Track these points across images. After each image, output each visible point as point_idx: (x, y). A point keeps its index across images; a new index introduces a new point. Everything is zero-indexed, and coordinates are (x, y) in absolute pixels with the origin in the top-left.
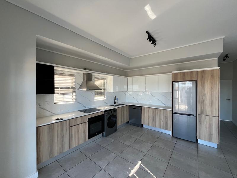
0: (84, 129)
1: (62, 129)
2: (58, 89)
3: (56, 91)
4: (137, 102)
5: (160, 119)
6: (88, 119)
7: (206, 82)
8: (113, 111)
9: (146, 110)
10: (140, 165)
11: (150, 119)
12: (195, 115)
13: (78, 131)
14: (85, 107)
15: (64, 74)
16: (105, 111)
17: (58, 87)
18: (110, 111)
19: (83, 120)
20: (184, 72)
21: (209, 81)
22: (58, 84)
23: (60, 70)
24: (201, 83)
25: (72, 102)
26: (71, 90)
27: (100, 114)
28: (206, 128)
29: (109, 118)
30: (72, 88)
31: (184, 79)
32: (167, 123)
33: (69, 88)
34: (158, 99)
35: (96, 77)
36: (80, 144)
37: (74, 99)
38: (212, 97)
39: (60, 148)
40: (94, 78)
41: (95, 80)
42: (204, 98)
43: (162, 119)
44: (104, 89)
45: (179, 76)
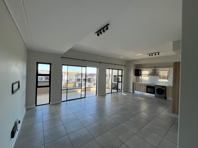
0: (145, 88)
1: (138, 85)
3: (142, 75)
14: (153, 83)
15: (144, 71)
16: (155, 85)
19: (145, 85)
25: (147, 80)
27: (152, 86)
30: (148, 75)
36: (143, 92)
41: (160, 71)
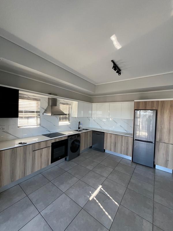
0: (47, 153)
1: (25, 153)
2: (23, 112)
3: (20, 115)
4: (101, 128)
5: (122, 145)
6: (52, 143)
7: (165, 111)
8: (76, 136)
9: (109, 136)
10: (101, 189)
11: (112, 144)
12: (154, 142)
13: (41, 155)
14: (49, 131)
15: (28, 98)
17: (22, 111)
18: (74, 136)
19: (47, 144)
20: (146, 102)
21: (168, 111)
22: (23, 108)
23: (25, 94)
24: (161, 112)
25: (36, 127)
26: (35, 114)
27: (63, 139)
28: (163, 154)
29: (73, 143)
30: (37, 112)
31: (145, 107)
32: (127, 149)
33: (33, 112)
34: (121, 126)
35: (61, 102)
36: (42, 168)
37: (38, 123)
38: (170, 126)
39: (22, 173)
40: (59, 102)
41: (60, 105)
42: (162, 127)
43: (123, 145)
44: (69, 114)
45: (141, 105)
